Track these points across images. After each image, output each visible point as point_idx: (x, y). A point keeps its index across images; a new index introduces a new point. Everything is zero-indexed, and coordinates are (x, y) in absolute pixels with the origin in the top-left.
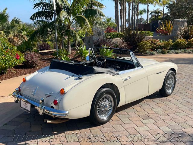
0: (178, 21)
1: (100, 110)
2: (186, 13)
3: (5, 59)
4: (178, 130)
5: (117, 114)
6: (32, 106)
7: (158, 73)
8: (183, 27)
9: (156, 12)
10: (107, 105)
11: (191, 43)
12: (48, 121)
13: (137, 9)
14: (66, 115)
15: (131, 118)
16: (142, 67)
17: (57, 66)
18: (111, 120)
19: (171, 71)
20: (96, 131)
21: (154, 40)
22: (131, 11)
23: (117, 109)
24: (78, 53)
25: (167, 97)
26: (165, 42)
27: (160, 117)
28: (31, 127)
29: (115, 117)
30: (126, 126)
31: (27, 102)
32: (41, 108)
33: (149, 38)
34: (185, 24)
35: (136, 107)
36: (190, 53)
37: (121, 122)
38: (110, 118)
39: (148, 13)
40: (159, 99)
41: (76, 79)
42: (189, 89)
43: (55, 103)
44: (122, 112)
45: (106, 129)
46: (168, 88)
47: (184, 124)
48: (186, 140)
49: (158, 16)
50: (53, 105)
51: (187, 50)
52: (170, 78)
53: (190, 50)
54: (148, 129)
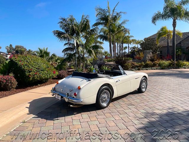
0: (146, 52)
1: (102, 100)
2: (151, 48)
3: (47, 73)
4: (150, 111)
5: (112, 103)
6: (62, 97)
7: (136, 79)
8: (150, 55)
9: (133, 48)
10: (106, 97)
11: (155, 64)
12: (71, 106)
13: (122, 47)
14: (82, 101)
15: (121, 105)
16: (127, 75)
17: (76, 74)
18: (108, 106)
19: (144, 78)
20: (99, 112)
21: (133, 62)
22: (119, 48)
23: (112, 100)
24: (89, 70)
25: (142, 93)
26: (140, 64)
27: (139, 104)
28: (61, 110)
29: (111, 104)
30: (118, 109)
31: (58, 94)
32: (67, 98)
33: (130, 61)
35: (124, 99)
36: (155, 69)
37: (115, 108)
38: (108, 105)
39: (129, 48)
40: (137, 94)
41: (87, 81)
42: (156, 89)
43: (75, 95)
44: (115, 102)
45: (106, 111)
46: (143, 88)
47: (154, 108)
48: (155, 117)
49: (135, 50)
50: (74, 96)
51: (153, 68)
52: (144, 82)
53: (155, 68)
54: (132, 111)
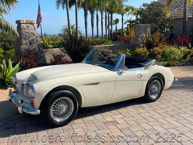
0: (140, 27)
11: (154, 54)
34: (149, 30)
